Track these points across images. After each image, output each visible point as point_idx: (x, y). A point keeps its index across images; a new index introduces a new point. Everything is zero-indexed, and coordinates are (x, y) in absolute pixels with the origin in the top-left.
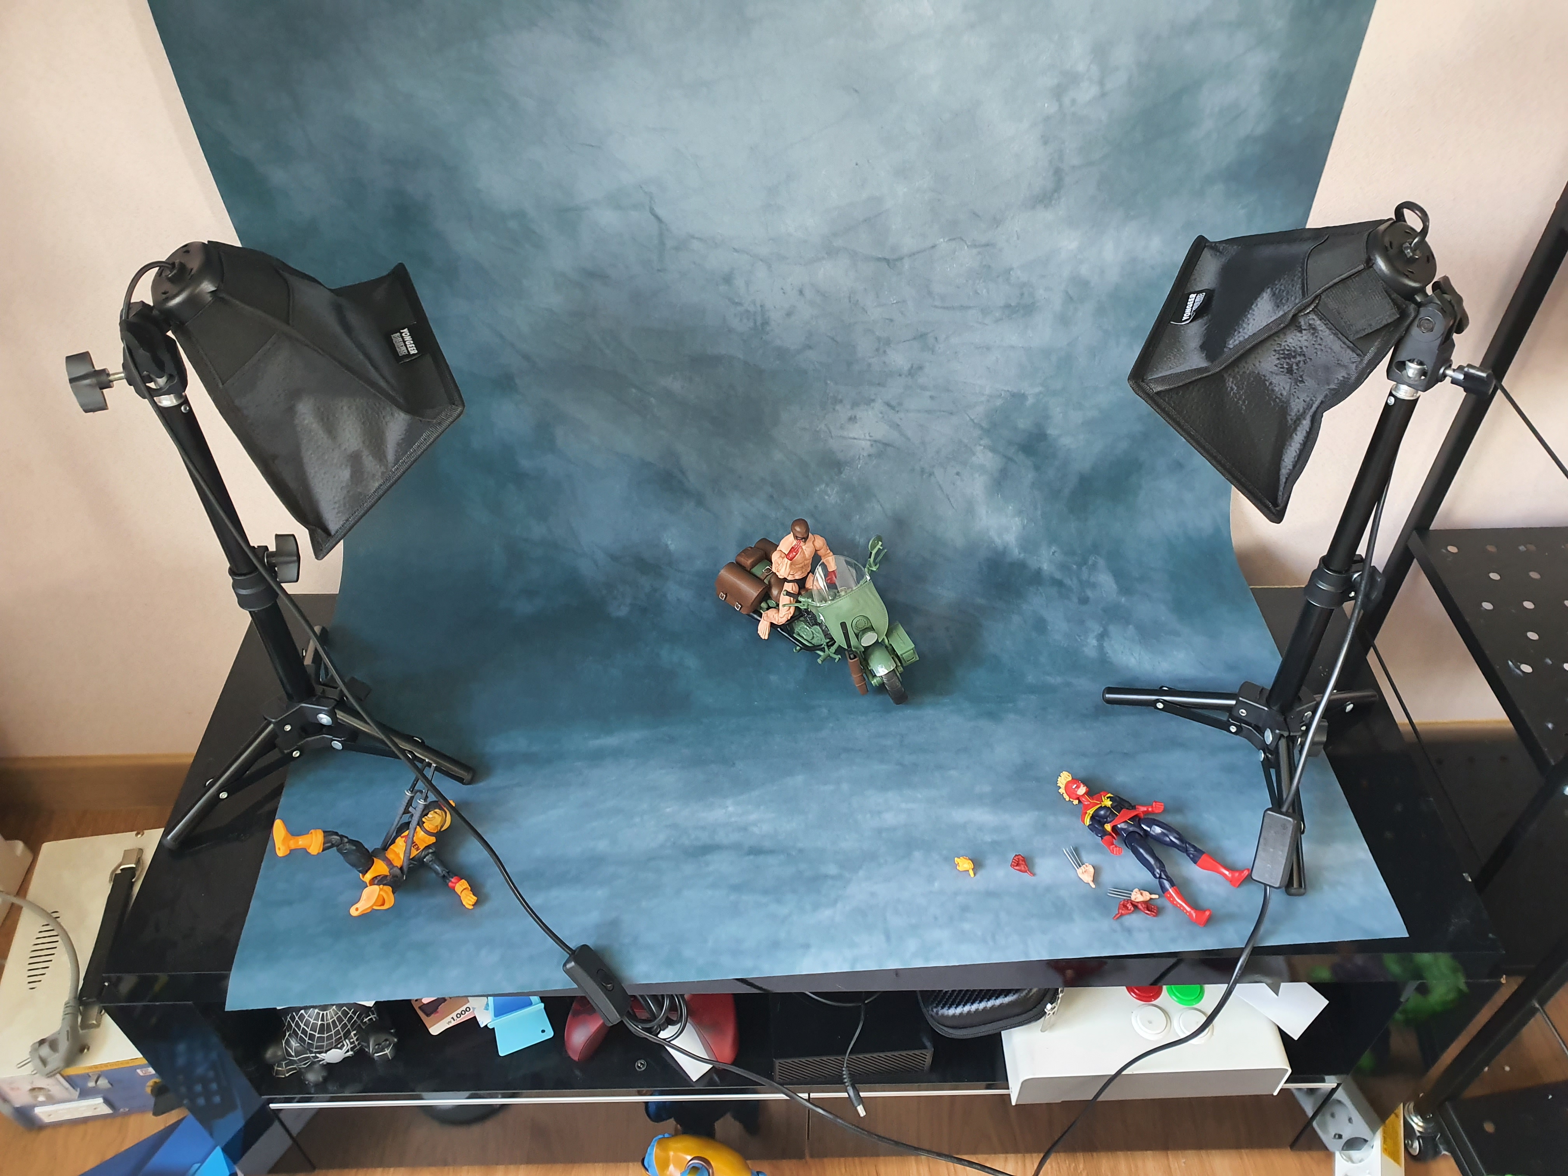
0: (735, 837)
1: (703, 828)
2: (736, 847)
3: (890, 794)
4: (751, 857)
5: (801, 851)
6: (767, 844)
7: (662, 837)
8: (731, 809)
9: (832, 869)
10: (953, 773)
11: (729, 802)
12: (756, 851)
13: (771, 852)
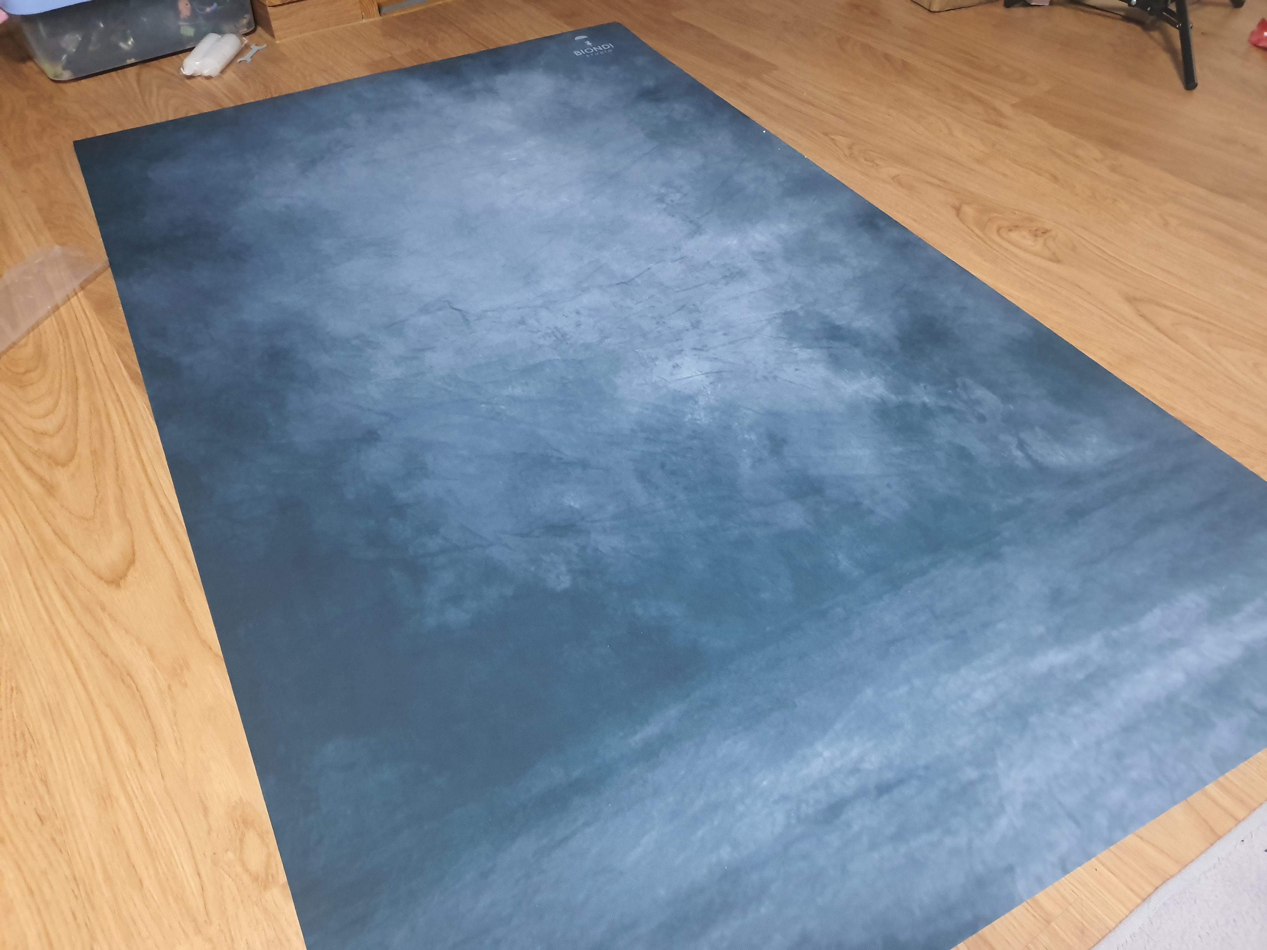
0: (853, 783)
1: (814, 787)
2: (862, 793)
3: (963, 671)
4: (885, 798)
5: (927, 768)
6: (889, 776)
7: (780, 818)
8: (826, 754)
9: (971, 773)
10: (1001, 626)
11: (819, 747)
12: (883, 789)
13: (900, 782)
